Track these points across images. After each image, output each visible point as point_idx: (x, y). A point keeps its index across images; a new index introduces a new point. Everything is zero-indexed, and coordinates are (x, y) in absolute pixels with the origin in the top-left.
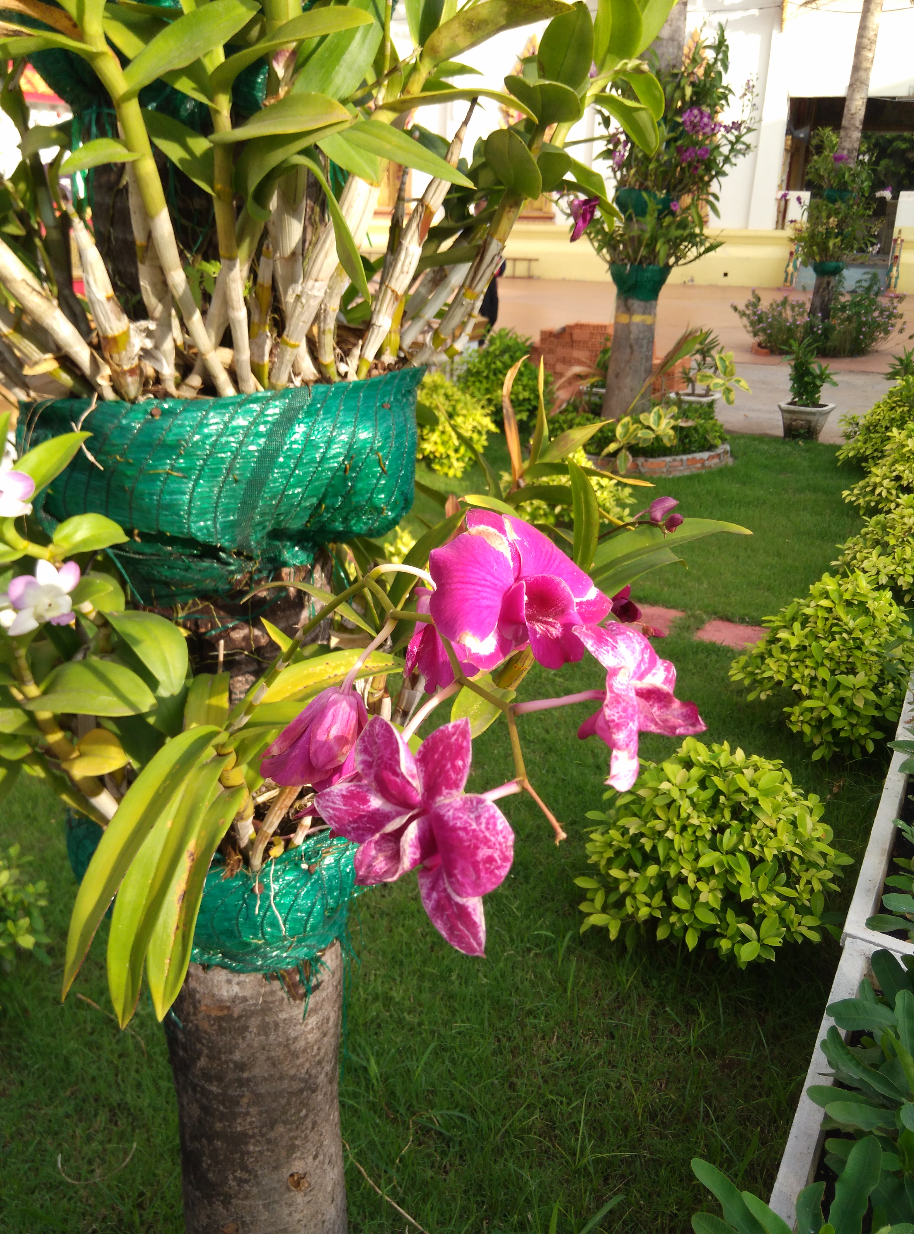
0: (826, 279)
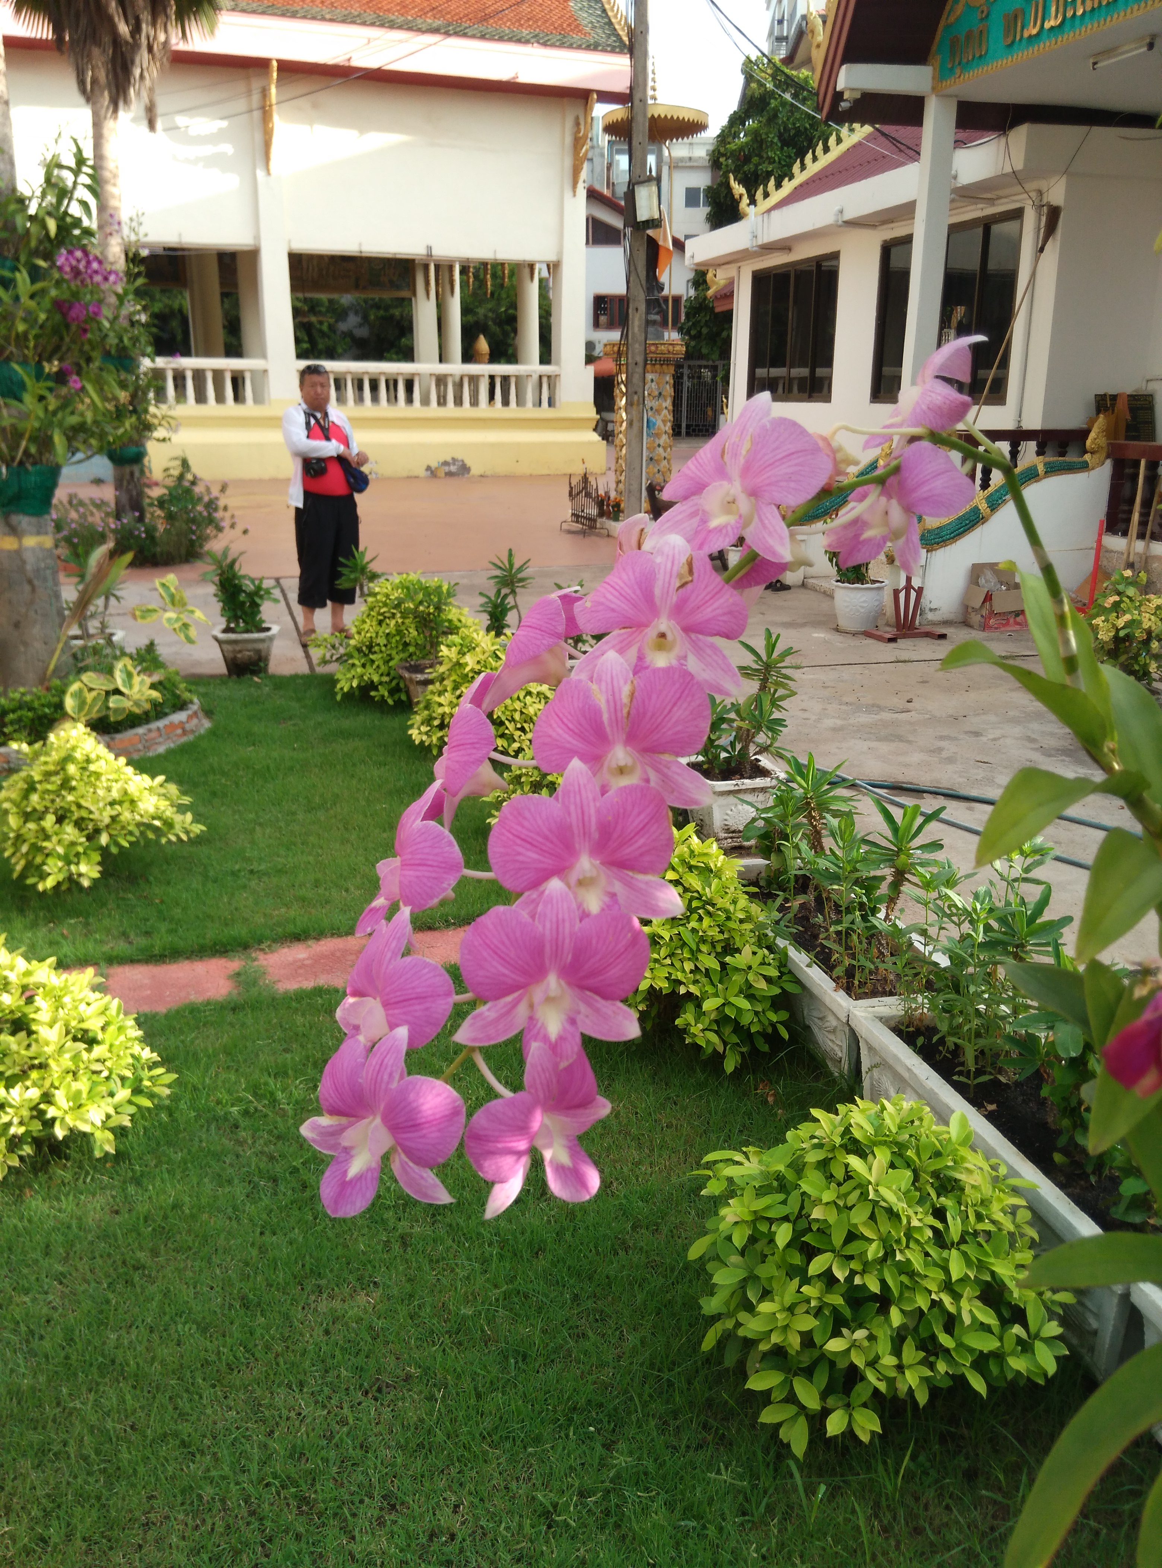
0: (127, 469)
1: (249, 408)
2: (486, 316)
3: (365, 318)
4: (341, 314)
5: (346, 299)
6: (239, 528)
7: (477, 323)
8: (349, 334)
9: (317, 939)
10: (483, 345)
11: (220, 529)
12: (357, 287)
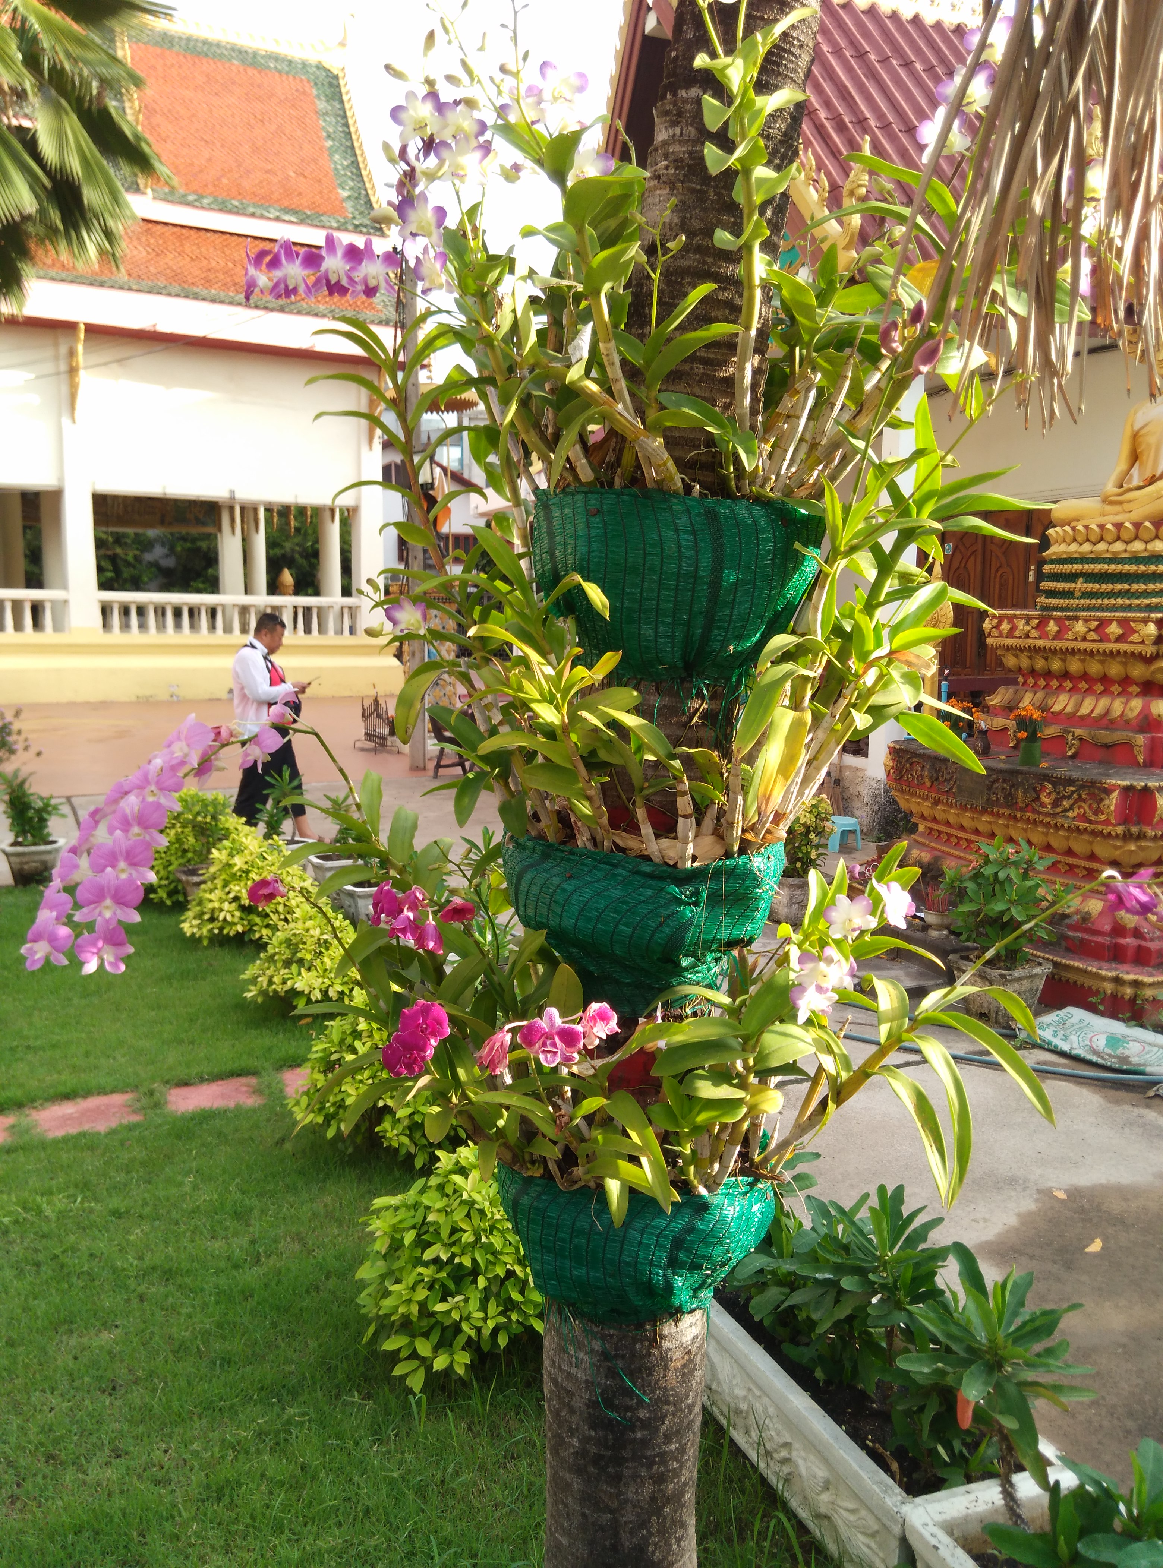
1: (48, 635)
2: (293, 550)
3: (172, 549)
4: (146, 545)
5: (151, 533)
6: (33, 750)
7: (284, 556)
8: (155, 565)
9: (85, 1097)
10: (287, 577)
11: (12, 752)
12: (162, 522)
